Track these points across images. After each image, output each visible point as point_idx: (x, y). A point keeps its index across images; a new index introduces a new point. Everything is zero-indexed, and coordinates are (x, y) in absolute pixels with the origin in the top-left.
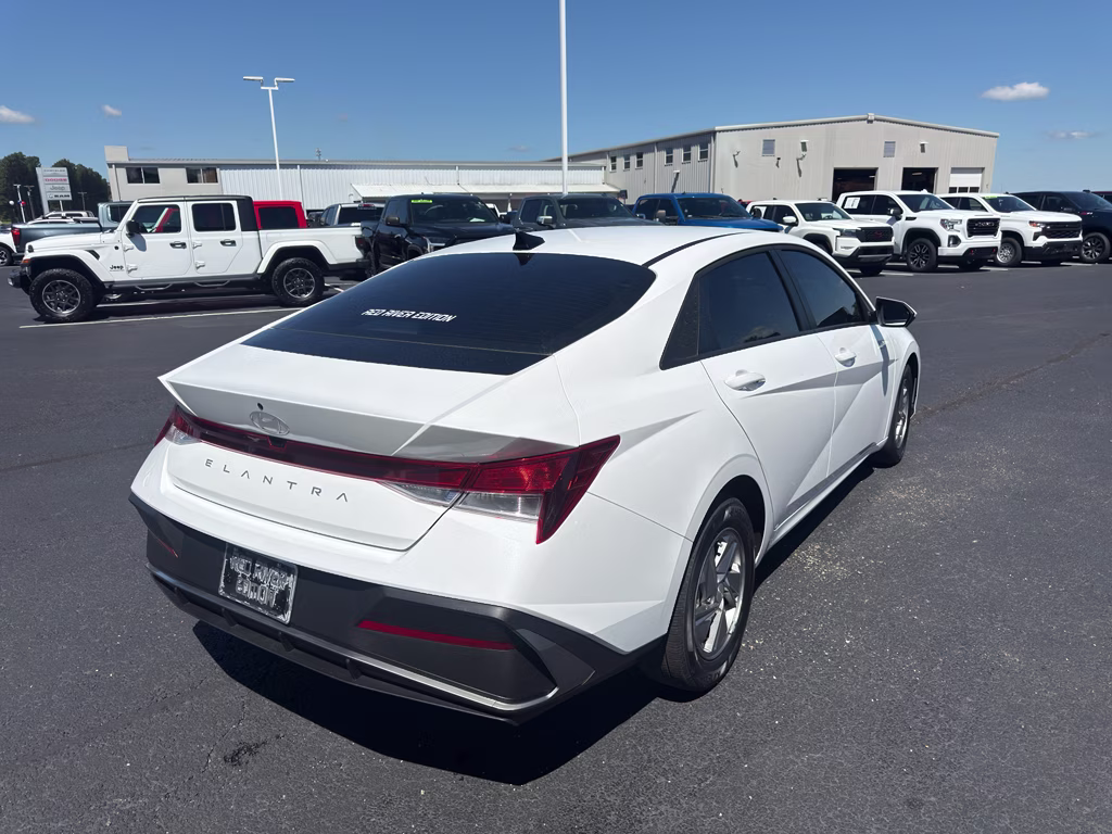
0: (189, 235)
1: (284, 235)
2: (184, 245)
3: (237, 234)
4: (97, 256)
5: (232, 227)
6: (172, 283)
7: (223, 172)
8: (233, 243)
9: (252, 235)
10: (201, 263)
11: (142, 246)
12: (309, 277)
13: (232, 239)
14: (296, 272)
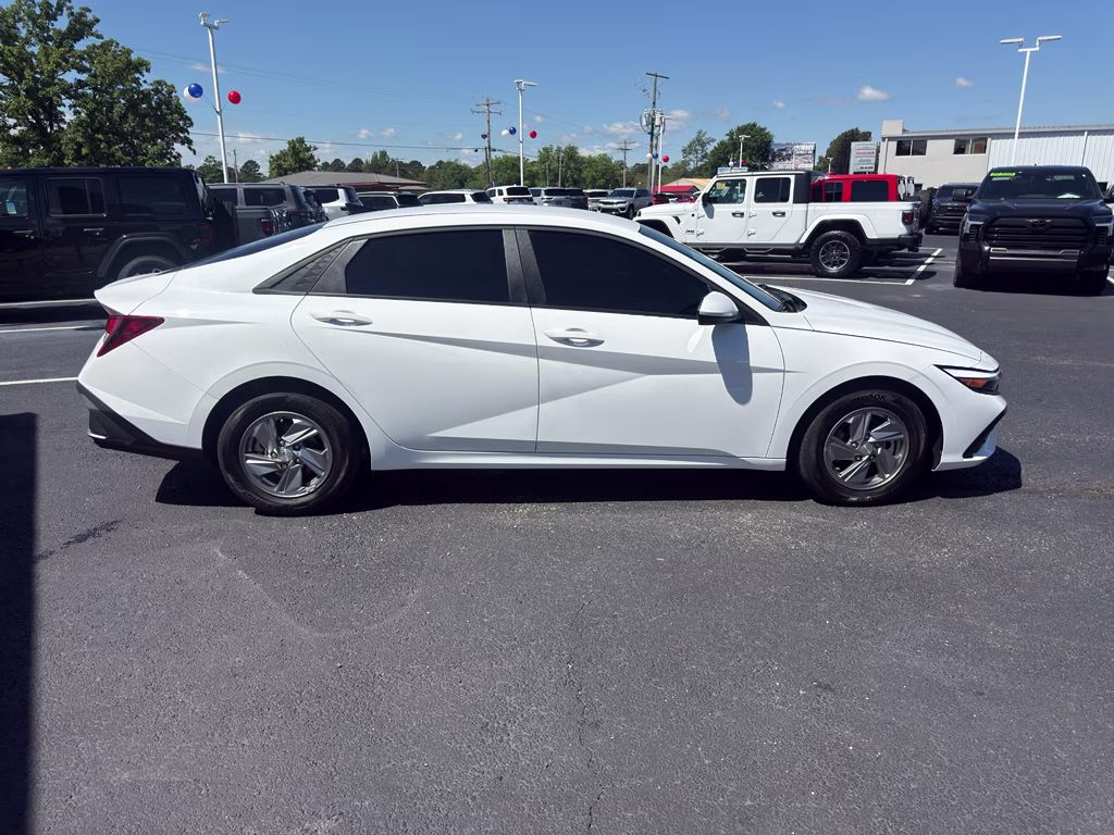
0: (749, 206)
1: (830, 208)
2: (742, 214)
3: (788, 207)
4: (679, 221)
5: (786, 199)
6: (726, 247)
7: (994, 141)
8: (783, 214)
9: (801, 207)
10: (753, 231)
11: (711, 214)
12: (845, 250)
13: (783, 210)
14: (833, 244)
